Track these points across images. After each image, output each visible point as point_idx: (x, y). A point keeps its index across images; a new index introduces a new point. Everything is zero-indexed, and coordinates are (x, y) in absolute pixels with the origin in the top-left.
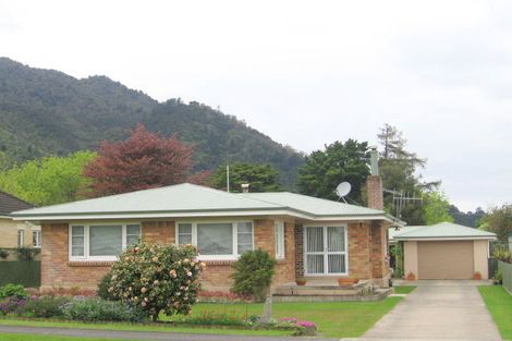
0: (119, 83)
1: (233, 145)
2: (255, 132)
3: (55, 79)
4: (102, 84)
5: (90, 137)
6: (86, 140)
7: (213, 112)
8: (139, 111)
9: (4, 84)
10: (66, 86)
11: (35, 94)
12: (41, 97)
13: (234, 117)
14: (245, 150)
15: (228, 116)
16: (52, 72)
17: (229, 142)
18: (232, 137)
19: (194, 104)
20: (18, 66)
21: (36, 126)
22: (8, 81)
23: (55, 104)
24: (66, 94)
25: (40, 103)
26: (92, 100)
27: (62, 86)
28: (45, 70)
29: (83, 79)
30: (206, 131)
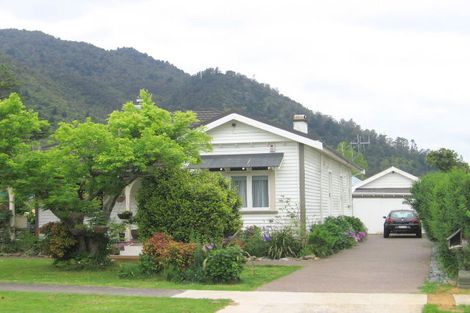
0: (145, 55)
1: (269, 111)
2: (287, 99)
4: (130, 55)
7: (249, 81)
8: (170, 80)
9: (42, 56)
10: (99, 56)
11: (72, 65)
12: (77, 68)
13: (268, 86)
14: (281, 116)
15: (262, 84)
16: (82, 44)
17: (266, 109)
18: (268, 104)
20: (51, 38)
21: (83, 94)
22: (45, 53)
24: (100, 65)
26: (125, 70)
27: (95, 57)
28: (76, 42)
30: (244, 98)
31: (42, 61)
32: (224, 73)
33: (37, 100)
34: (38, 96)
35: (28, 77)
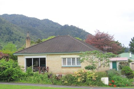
0: (51, 21)
1: (82, 36)
2: (88, 33)
3: (35, 20)
4: (47, 21)
5: (44, 35)
6: (43, 36)
7: (77, 28)
8: (57, 28)
9: (22, 21)
10: (38, 22)
11: (30, 24)
12: (31, 25)
13: (82, 29)
14: (85, 38)
15: (81, 29)
16: (34, 18)
17: (81, 36)
18: (82, 34)
19: (72, 26)
20: (25, 17)
21: (31, 32)
23: (35, 26)
24: (38, 24)
25: (31, 26)
26: (44, 25)
28: (32, 18)
29: (42, 20)
30: (75, 33)
31: (22, 23)
32: (70, 26)
33: (15, 34)
34: (16, 33)
35: (14, 27)
